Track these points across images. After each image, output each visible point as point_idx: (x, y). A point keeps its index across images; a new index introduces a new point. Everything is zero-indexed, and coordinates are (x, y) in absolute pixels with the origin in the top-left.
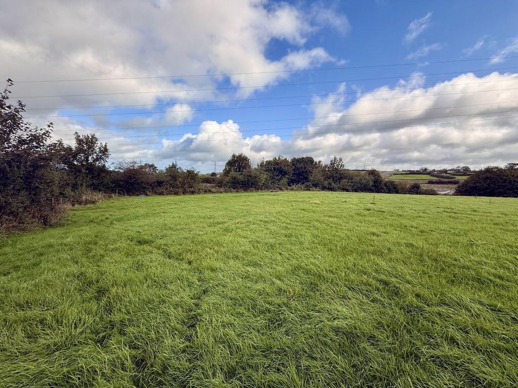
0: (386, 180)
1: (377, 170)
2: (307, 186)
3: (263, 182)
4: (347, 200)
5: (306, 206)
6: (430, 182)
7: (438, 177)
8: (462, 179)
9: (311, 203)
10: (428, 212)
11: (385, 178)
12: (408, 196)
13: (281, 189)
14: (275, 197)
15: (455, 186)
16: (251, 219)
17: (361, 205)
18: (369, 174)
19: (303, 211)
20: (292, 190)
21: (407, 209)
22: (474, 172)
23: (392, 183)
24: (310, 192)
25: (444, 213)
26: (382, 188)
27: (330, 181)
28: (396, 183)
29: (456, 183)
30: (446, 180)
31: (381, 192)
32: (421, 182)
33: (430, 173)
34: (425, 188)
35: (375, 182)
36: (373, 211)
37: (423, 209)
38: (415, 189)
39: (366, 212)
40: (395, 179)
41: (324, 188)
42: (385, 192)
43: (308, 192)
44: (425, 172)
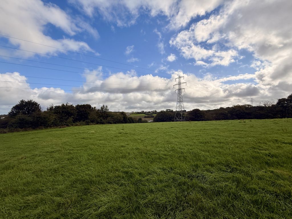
0: (129, 117)
1: (125, 112)
2: (87, 122)
3: (52, 121)
4: (110, 129)
5: (85, 136)
6: (145, 117)
7: (147, 115)
8: (155, 115)
9: (89, 133)
10: (144, 131)
11: (128, 116)
12: (137, 124)
13: (68, 126)
14: (62, 132)
15: (153, 118)
16: (36, 153)
17: (117, 131)
18: (121, 114)
19: (83, 139)
20: (77, 125)
21: (137, 131)
22: (158, 112)
23: (131, 118)
24: (89, 126)
25: (150, 131)
26: (127, 121)
27: (102, 118)
28: (133, 118)
29: (153, 117)
30: (150, 116)
31: (127, 123)
32: (142, 117)
33: (145, 113)
34: (143, 120)
35: (124, 118)
36: (123, 134)
37: (142, 130)
38: (140, 121)
39: (120, 135)
40: (132, 116)
41: (98, 123)
42: (128, 123)
43: (87, 126)
44: (143, 113)
